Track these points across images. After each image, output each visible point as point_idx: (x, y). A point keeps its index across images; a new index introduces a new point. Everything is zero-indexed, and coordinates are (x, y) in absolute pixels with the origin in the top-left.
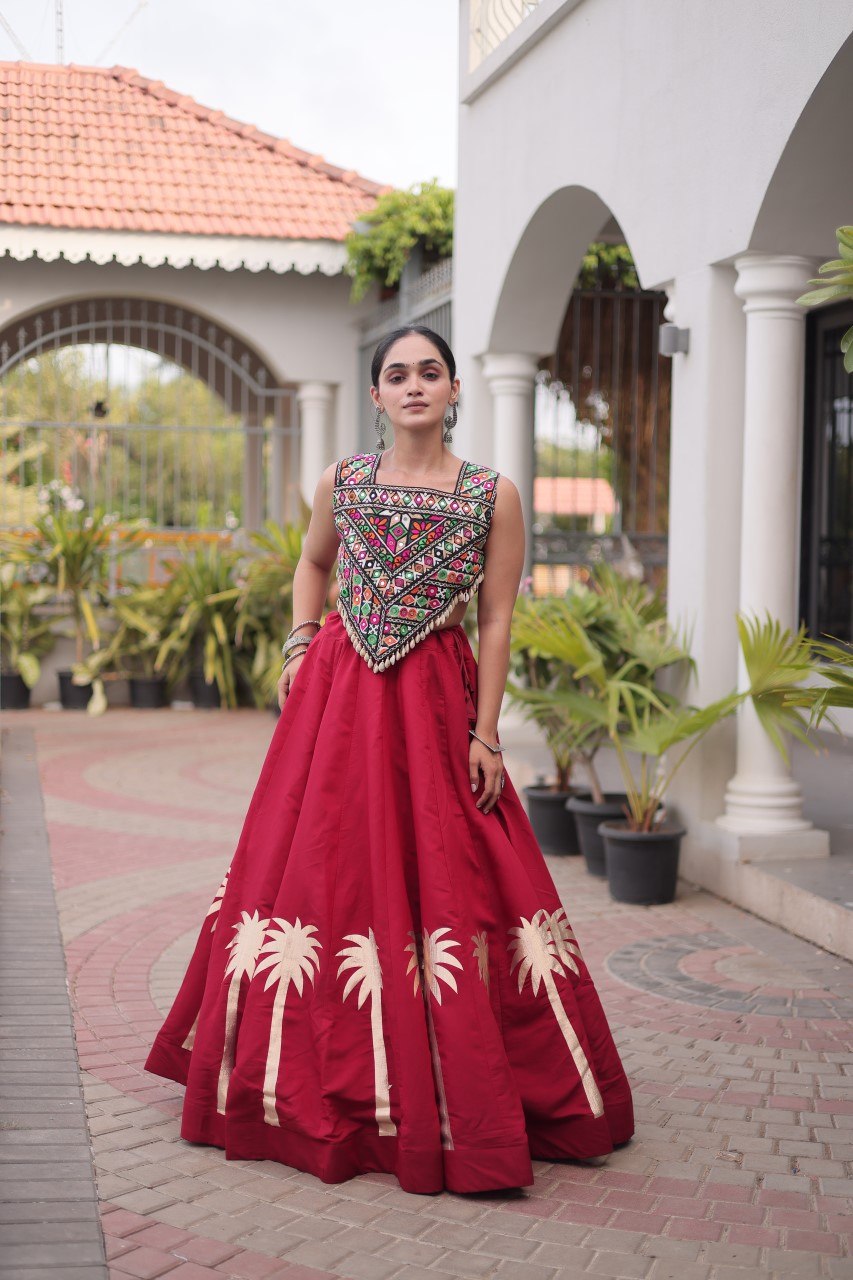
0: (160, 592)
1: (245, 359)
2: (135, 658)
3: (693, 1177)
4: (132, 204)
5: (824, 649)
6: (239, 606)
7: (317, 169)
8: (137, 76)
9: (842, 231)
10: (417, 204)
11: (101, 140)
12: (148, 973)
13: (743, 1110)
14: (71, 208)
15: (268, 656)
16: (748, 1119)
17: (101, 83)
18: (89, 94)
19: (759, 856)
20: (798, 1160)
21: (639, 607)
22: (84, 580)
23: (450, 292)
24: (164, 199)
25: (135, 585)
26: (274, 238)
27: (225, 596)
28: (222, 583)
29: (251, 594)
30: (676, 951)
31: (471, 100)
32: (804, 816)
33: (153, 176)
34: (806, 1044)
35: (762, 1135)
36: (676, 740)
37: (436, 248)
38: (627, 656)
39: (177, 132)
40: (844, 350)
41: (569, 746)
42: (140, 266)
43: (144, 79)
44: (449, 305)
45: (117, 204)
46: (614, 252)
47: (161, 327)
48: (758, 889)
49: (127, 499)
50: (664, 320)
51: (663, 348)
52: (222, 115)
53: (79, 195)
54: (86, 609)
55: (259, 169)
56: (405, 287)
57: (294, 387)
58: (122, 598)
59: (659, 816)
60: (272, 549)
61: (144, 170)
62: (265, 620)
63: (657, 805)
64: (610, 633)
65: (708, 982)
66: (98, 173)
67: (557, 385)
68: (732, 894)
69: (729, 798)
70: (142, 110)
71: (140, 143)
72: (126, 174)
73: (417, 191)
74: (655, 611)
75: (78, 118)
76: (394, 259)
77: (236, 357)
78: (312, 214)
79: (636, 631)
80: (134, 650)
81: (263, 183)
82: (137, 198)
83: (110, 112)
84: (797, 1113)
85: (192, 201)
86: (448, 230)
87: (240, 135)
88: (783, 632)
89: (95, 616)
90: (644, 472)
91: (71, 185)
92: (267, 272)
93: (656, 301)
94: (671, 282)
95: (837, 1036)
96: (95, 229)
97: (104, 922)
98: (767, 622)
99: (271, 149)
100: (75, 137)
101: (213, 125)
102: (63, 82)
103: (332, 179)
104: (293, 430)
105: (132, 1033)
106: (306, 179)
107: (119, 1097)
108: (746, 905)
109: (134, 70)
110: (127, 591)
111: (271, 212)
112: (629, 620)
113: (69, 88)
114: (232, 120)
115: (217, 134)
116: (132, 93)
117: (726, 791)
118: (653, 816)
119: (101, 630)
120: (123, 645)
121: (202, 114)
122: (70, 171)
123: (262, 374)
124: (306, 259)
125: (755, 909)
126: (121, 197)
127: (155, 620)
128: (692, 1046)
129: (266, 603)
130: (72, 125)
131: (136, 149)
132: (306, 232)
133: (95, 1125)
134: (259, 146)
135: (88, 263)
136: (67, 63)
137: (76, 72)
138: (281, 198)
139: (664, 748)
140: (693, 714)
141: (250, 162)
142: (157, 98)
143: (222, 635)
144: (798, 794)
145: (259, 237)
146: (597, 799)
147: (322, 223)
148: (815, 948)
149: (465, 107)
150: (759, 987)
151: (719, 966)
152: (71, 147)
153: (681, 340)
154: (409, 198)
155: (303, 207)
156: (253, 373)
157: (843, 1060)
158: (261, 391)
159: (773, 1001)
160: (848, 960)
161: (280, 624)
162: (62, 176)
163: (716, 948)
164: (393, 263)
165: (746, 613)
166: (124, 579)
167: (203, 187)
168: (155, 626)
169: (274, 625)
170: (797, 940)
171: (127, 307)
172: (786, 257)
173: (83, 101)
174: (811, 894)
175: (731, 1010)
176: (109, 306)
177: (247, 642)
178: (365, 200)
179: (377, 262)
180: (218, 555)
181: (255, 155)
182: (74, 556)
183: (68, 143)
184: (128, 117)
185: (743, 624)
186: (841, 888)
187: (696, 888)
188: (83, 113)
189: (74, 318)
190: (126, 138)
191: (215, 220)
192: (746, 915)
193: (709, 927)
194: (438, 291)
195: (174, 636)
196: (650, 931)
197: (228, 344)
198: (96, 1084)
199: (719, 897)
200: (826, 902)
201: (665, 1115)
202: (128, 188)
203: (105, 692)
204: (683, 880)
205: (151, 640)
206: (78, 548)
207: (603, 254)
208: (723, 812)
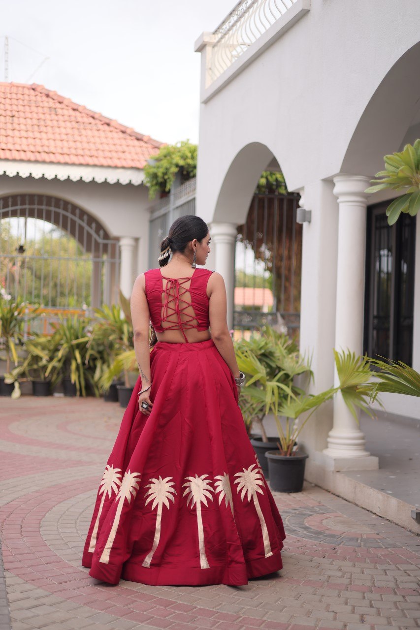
0: (49, 338)
1: (94, 225)
2: (35, 371)
3: (312, 624)
4: (40, 149)
5: (377, 363)
6: (88, 346)
7: (131, 134)
8: (43, 88)
9: (386, 157)
10: (179, 152)
11: (25, 118)
12: (40, 523)
13: (337, 591)
14: (10, 150)
15: (102, 371)
16: (339, 596)
17: (26, 91)
18: (20, 96)
19: (344, 468)
20: (365, 616)
21: (285, 346)
22: (11, 332)
23: (195, 194)
24: (56, 147)
25: (37, 335)
26: (109, 167)
27: (81, 340)
28: (80, 335)
29: (94, 340)
30: (302, 515)
31: (206, 102)
32: (366, 450)
33: (51, 136)
34: (368, 560)
35: (346, 604)
36: (304, 410)
37: (188, 173)
38: (279, 369)
39: (63, 116)
40: (388, 215)
41: (251, 414)
42: (43, 179)
43: (47, 90)
44: (194, 199)
45: (32, 149)
46: (274, 177)
47: (53, 209)
48: (343, 485)
49: (33, 296)
50: (299, 207)
51: (299, 220)
52: (85, 108)
53: (14, 144)
54: (12, 346)
55: (102, 134)
56: (172, 192)
57: (117, 239)
58: (30, 341)
59: (295, 449)
60: (105, 317)
61: (46, 133)
62: (100, 353)
63: (294, 442)
64: (272, 358)
65: (319, 530)
66: (24, 134)
67: (246, 242)
68: (331, 488)
69: (329, 440)
70: (46, 104)
71: (44, 120)
72: (38, 135)
73: (179, 145)
74: (293, 348)
75: (15, 108)
76: (169, 178)
77: (89, 224)
78: (127, 156)
79: (284, 357)
80: (35, 367)
81: (104, 140)
82: (42, 146)
83: (30, 105)
84: (364, 593)
85: (69, 148)
86: (194, 165)
87: (93, 118)
88: (356, 358)
89: (16, 350)
90: (288, 284)
91: (10, 139)
92: (106, 183)
93: (295, 198)
94: (303, 188)
95: (382, 556)
96: (22, 161)
97: (18, 498)
98: (348, 353)
99: (108, 125)
100: (13, 116)
101: (80, 113)
102: (8, 90)
103: (138, 139)
104: (117, 260)
105: (31, 552)
106: (125, 139)
107: (24, 583)
108: (338, 494)
109: (42, 86)
110: (32, 338)
111: (108, 154)
112: (281, 351)
113: (11, 93)
114: (90, 110)
115: (82, 117)
116: (41, 97)
117: (328, 436)
118: (292, 449)
119: (19, 357)
120: (30, 365)
121: (75, 107)
122: (10, 133)
123: (101, 233)
124: (125, 177)
125: (342, 495)
126: (34, 146)
127: (46, 352)
128: (311, 561)
129: (103, 344)
130: (11, 111)
131: (42, 123)
132: (125, 164)
133: (11, 597)
134: (102, 123)
135: (17, 177)
136: (9, 81)
137: (14, 86)
138: (113, 148)
139: (298, 414)
140: (312, 398)
141: (98, 130)
142: (53, 99)
143: (79, 360)
144: (363, 438)
145: (102, 166)
146: (264, 440)
147: (133, 160)
148: (372, 514)
149: (203, 105)
150: (344, 532)
151: (324, 522)
152: (10, 121)
153: (307, 216)
154: (175, 148)
155: (124, 152)
156: (97, 232)
157: (386, 568)
158: (101, 241)
159: (351, 539)
160: (388, 520)
161: (109, 355)
162: (6, 135)
163: (323, 514)
164: (168, 180)
165: (338, 349)
166: (31, 332)
167: (75, 141)
168: (47, 355)
169: (105, 356)
170: (363, 510)
171: (36, 199)
172: (357, 176)
173: (17, 100)
174: (370, 487)
175: (331, 543)
176: (27, 198)
177: (91, 364)
178: (154, 150)
179: (160, 180)
180: (78, 320)
181: (101, 127)
182: (6, 320)
183: (9, 119)
184: (39, 108)
185: (336, 353)
186: (384, 484)
187: (313, 485)
188: (17, 105)
189: (10, 203)
190: (38, 118)
191: (80, 158)
192: (338, 498)
193: (319, 503)
194: (189, 193)
195: (56, 360)
196: (290, 505)
197: (85, 217)
198: (12, 577)
199: (324, 489)
200: (376, 491)
201: (298, 594)
202: (38, 141)
203: (20, 387)
204: (306, 480)
205: (44, 362)
206: (9, 316)
207: (270, 178)
208: (327, 447)
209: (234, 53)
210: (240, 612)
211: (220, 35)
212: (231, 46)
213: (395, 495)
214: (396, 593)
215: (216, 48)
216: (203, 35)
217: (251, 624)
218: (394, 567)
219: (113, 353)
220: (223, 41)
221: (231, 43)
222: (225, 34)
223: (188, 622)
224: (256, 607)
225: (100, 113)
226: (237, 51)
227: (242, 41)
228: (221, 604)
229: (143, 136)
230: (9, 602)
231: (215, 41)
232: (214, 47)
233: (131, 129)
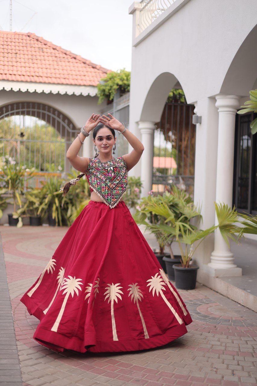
0: (39, 191)
1: (66, 121)
2: (31, 211)
3: (203, 376)
4: (33, 74)
6: (63, 196)
7: (89, 64)
8: (35, 36)
9: (251, 92)
10: (119, 76)
11: (24, 55)
13: (218, 355)
14: (15, 75)
15: (72, 211)
16: (219, 358)
17: (24, 37)
18: (20, 40)
19: (221, 275)
20: (235, 371)
21: (184, 199)
22: (17, 187)
23: (129, 102)
24: (43, 73)
25: (32, 189)
26: (76, 85)
27: (59, 192)
28: (58, 189)
30: (196, 304)
31: (136, 46)
32: (234, 264)
33: (39, 66)
34: (236, 334)
35: (223, 363)
36: (196, 240)
37: (125, 89)
38: (182, 214)
39: (47, 53)
40: (251, 127)
41: (164, 241)
42: (35, 93)
43: (37, 36)
44: (128, 106)
45: (29, 74)
46: (178, 91)
47: (41, 111)
48: (220, 285)
49: (30, 162)
50: (194, 114)
51: (194, 122)
52: (60, 48)
53: (17, 71)
54: (17, 195)
55: (71, 64)
56: (115, 101)
58: (28, 192)
59: (191, 263)
61: (37, 64)
62: (71, 200)
63: (190, 259)
64: (177, 207)
65: (206, 315)
66: (23, 64)
68: (213, 287)
69: (212, 257)
70: (37, 46)
71: (36, 56)
72: (32, 65)
73: (119, 72)
74: (189, 201)
75: (17, 48)
76: (112, 92)
77: (64, 120)
78: (87, 78)
79: (184, 206)
80: (31, 208)
81: (73, 68)
82: (35, 72)
83: (27, 46)
84: (234, 356)
85: (51, 73)
86: (128, 84)
87: (66, 54)
88: (228, 208)
89: (20, 197)
91: (15, 68)
92: (74, 95)
93: (192, 107)
94: (196, 102)
95: (245, 332)
96: (22, 81)
98: (224, 205)
99: (75, 58)
100: (16, 53)
101: (58, 51)
102: (13, 37)
103: (93, 68)
106: (85, 67)
107: (28, 349)
108: (217, 291)
109: (34, 34)
110: (29, 190)
111: (75, 77)
112: (182, 203)
113: (15, 39)
114: (64, 49)
115: (59, 54)
116: (34, 41)
117: (211, 255)
118: (189, 263)
119: (22, 202)
120: (28, 207)
121: (54, 47)
122: (15, 64)
123: (71, 126)
124: (86, 91)
125: (219, 292)
126: (30, 72)
127: (38, 199)
128: (202, 335)
129: (71, 195)
130: (15, 50)
131: (34, 57)
132: (85, 83)
133: (21, 358)
134: (71, 57)
135: (19, 91)
136: (14, 31)
137: (17, 34)
138: (78, 73)
139: (192, 242)
140: (201, 232)
141: (69, 62)
142: (41, 42)
143: (58, 204)
144: (233, 257)
145: (71, 85)
146: (172, 257)
147: (90, 81)
148: (238, 304)
149: (134, 48)
150: (221, 316)
151: (209, 309)
152: (15, 57)
153: (199, 120)
154: (117, 74)
155: (85, 76)
156: (68, 125)
157: (246, 339)
158: (71, 131)
159: (226, 321)
160: (248, 308)
161: (76, 201)
162: (12, 65)
163: (208, 304)
164: (111, 94)
165: (218, 202)
166: (29, 186)
167: (55, 69)
168: (38, 201)
169: (74, 201)
170: (232, 301)
171: (31, 105)
172: (231, 96)
173: (19, 43)
174: (237, 288)
175: (213, 323)
176: (25, 104)
177: (65, 206)
178: (103, 74)
179: (107, 93)
180: (57, 180)
181: (70, 60)
182: (14, 180)
183: (14, 55)
184: (32, 48)
185: (216, 205)
186: (246, 286)
187: (202, 285)
188: (19, 46)
189: (15, 108)
190: (32, 54)
191: (58, 79)
192: (217, 293)
193: (206, 297)
194: (125, 102)
195: (44, 204)
196: (188, 298)
197: (61, 116)
198: (21, 345)
199: (208, 288)
200: (241, 290)
201: (194, 356)
202: (32, 69)
203: (22, 221)
204: (198, 282)
205: (37, 205)
206: (15, 177)
207: (175, 92)
208: (210, 262)
209: (153, 15)
210: (159, 368)
211: (144, 4)
212: (151, 11)
213: (252, 293)
214: (253, 356)
215: (142, 12)
216: (134, 3)
217: (166, 376)
218: (251, 339)
219: (79, 200)
220: (147, 7)
221: (152, 8)
222: (148, 3)
223: (128, 375)
224: (169, 365)
225: (70, 51)
226: (155, 14)
227: (158, 7)
228: (148, 363)
229: (96, 65)
230: (20, 361)
231: (142, 7)
232: (141, 11)
233: (89, 61)
